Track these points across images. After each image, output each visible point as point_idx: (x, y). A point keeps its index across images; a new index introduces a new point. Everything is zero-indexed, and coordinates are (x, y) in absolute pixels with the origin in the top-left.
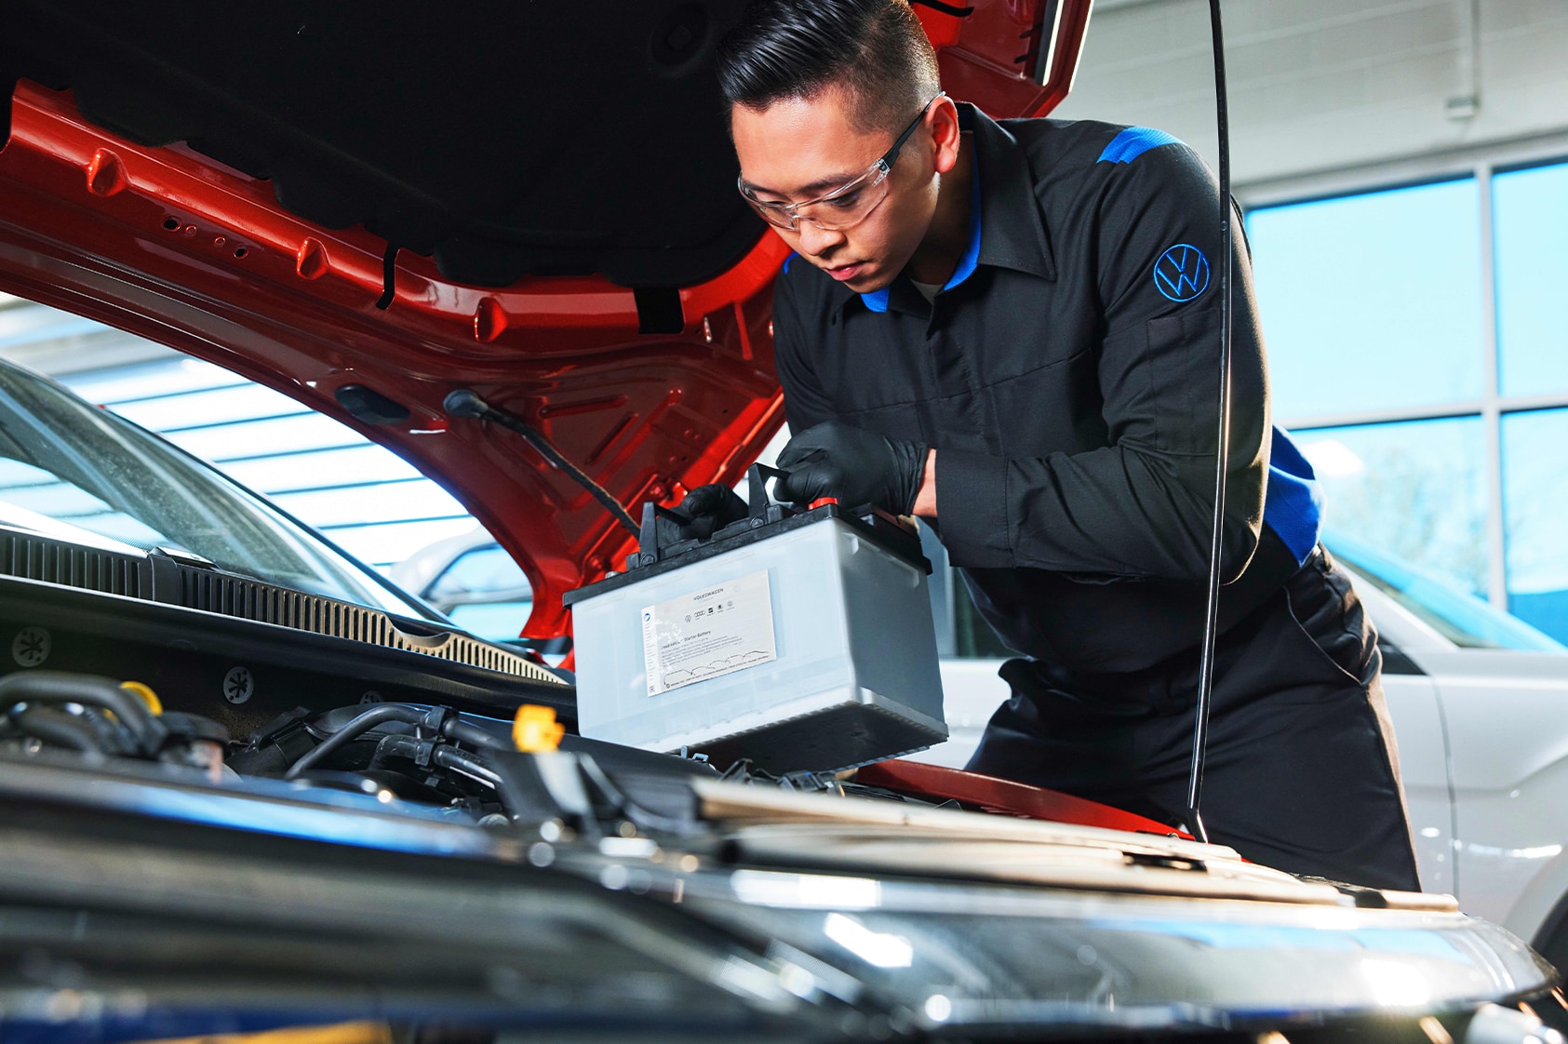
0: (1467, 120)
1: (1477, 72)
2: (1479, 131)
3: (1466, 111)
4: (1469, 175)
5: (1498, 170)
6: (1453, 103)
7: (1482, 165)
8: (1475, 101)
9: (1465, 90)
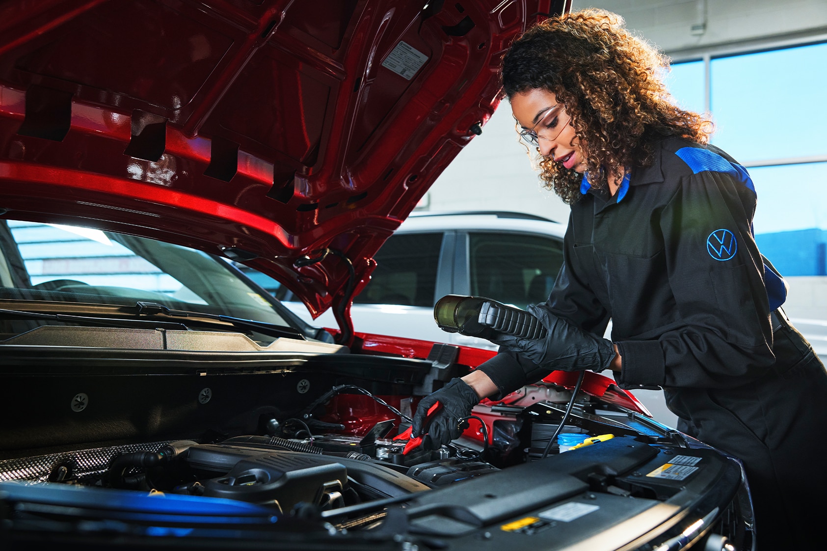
0: (701, 35)
1: (705, 12)
2: (705, 40)
3: (700, 31)
4: (701, 60)
5: (713, 58)
6: (694, 28)
7: (706, 55)
8: (704, 26)
9: (699, 21)
